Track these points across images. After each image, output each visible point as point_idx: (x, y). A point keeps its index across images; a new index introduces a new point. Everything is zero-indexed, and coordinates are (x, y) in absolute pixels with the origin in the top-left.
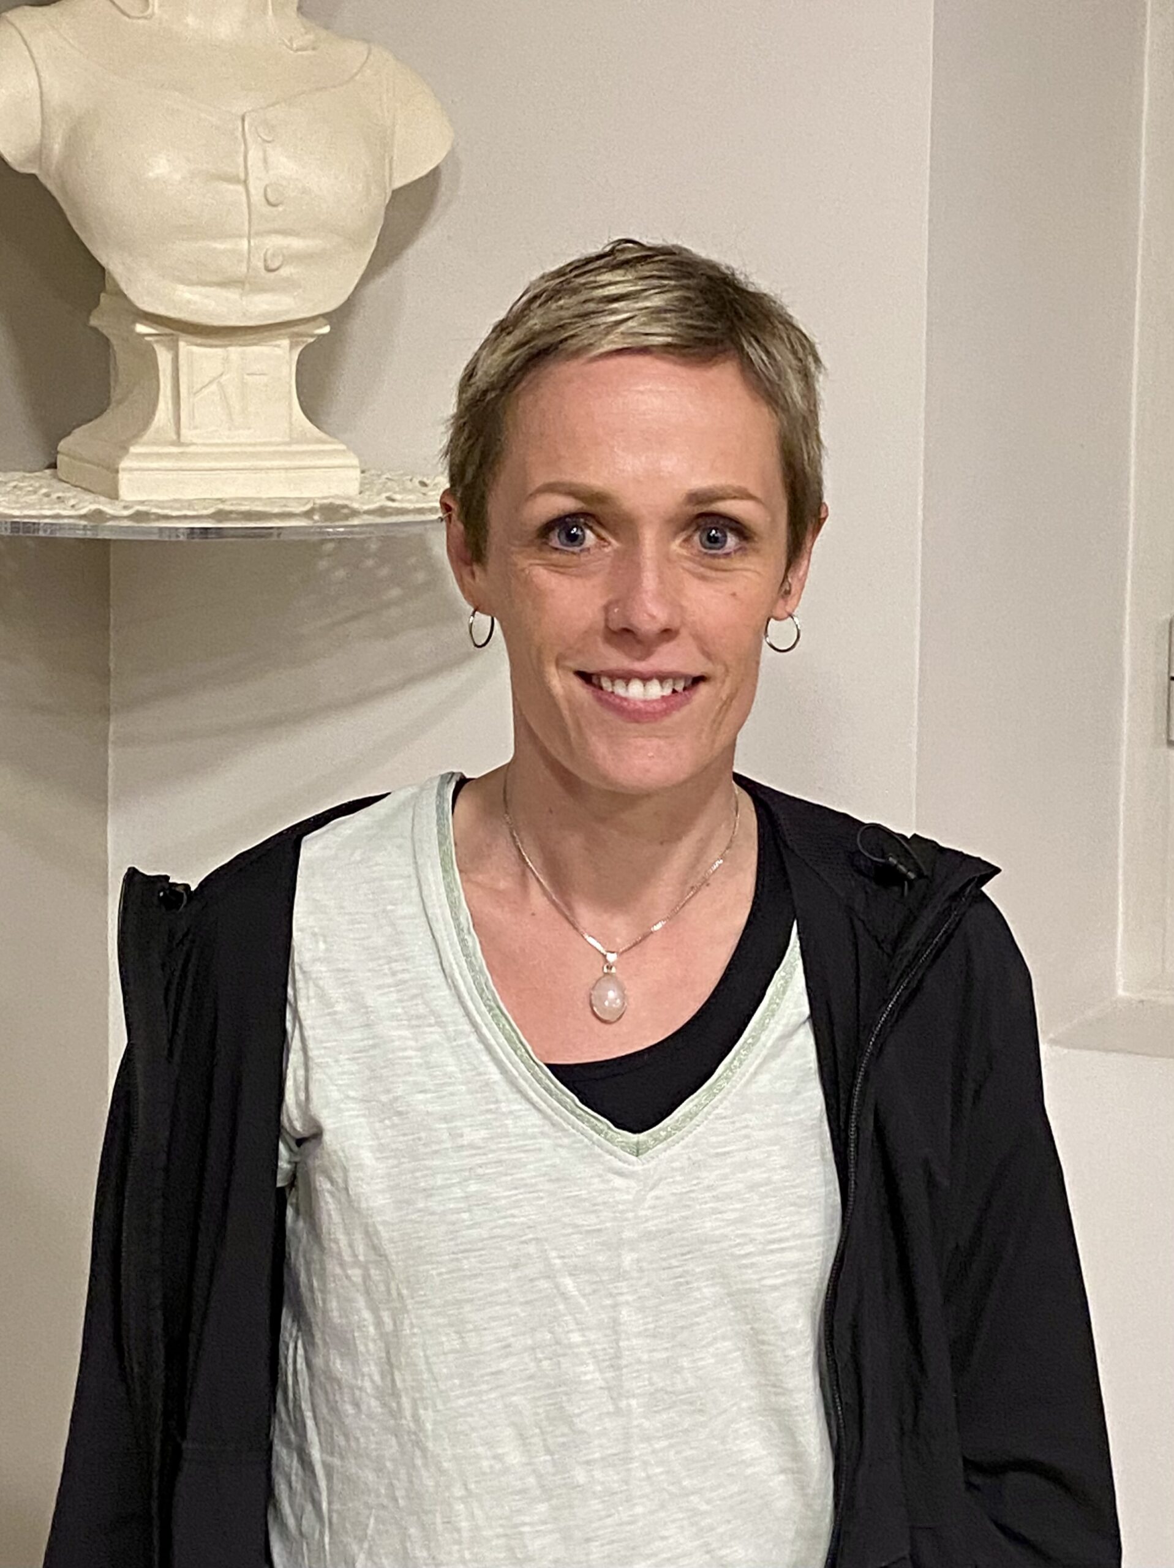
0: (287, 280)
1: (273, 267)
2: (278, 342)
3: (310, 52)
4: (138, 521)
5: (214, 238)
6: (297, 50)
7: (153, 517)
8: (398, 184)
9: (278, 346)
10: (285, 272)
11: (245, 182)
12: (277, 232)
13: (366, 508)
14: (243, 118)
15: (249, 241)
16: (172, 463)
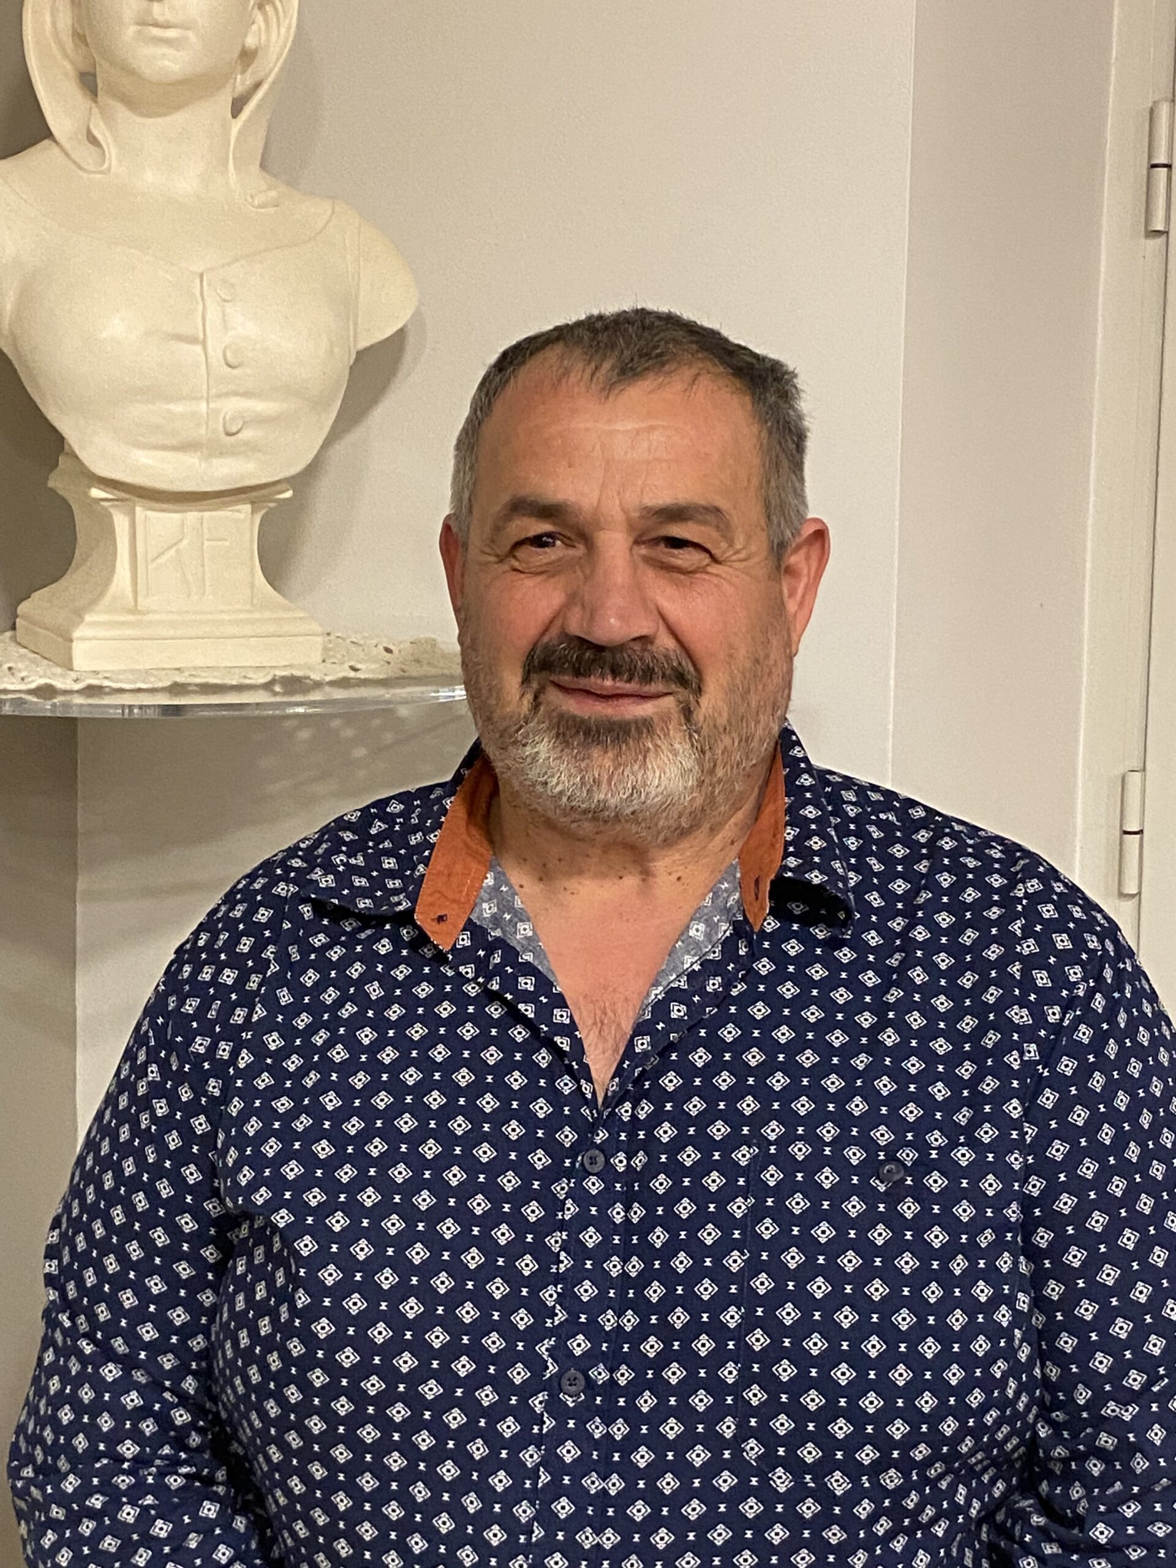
0: (246, 443)
1: (234, 430)
2: (239, 507)
3: (272, 210)
4: (89, 696)
5: (170, 399)
6: (260, 207)
7: (107, 690)
8: (363, 344)
9: (239, 511)
10: (247, 434)
11: (204, 343)
12: (236, 394)
13: (328, 679)
14: (201, 276)
15: (208, 403)
16: (129, 632)
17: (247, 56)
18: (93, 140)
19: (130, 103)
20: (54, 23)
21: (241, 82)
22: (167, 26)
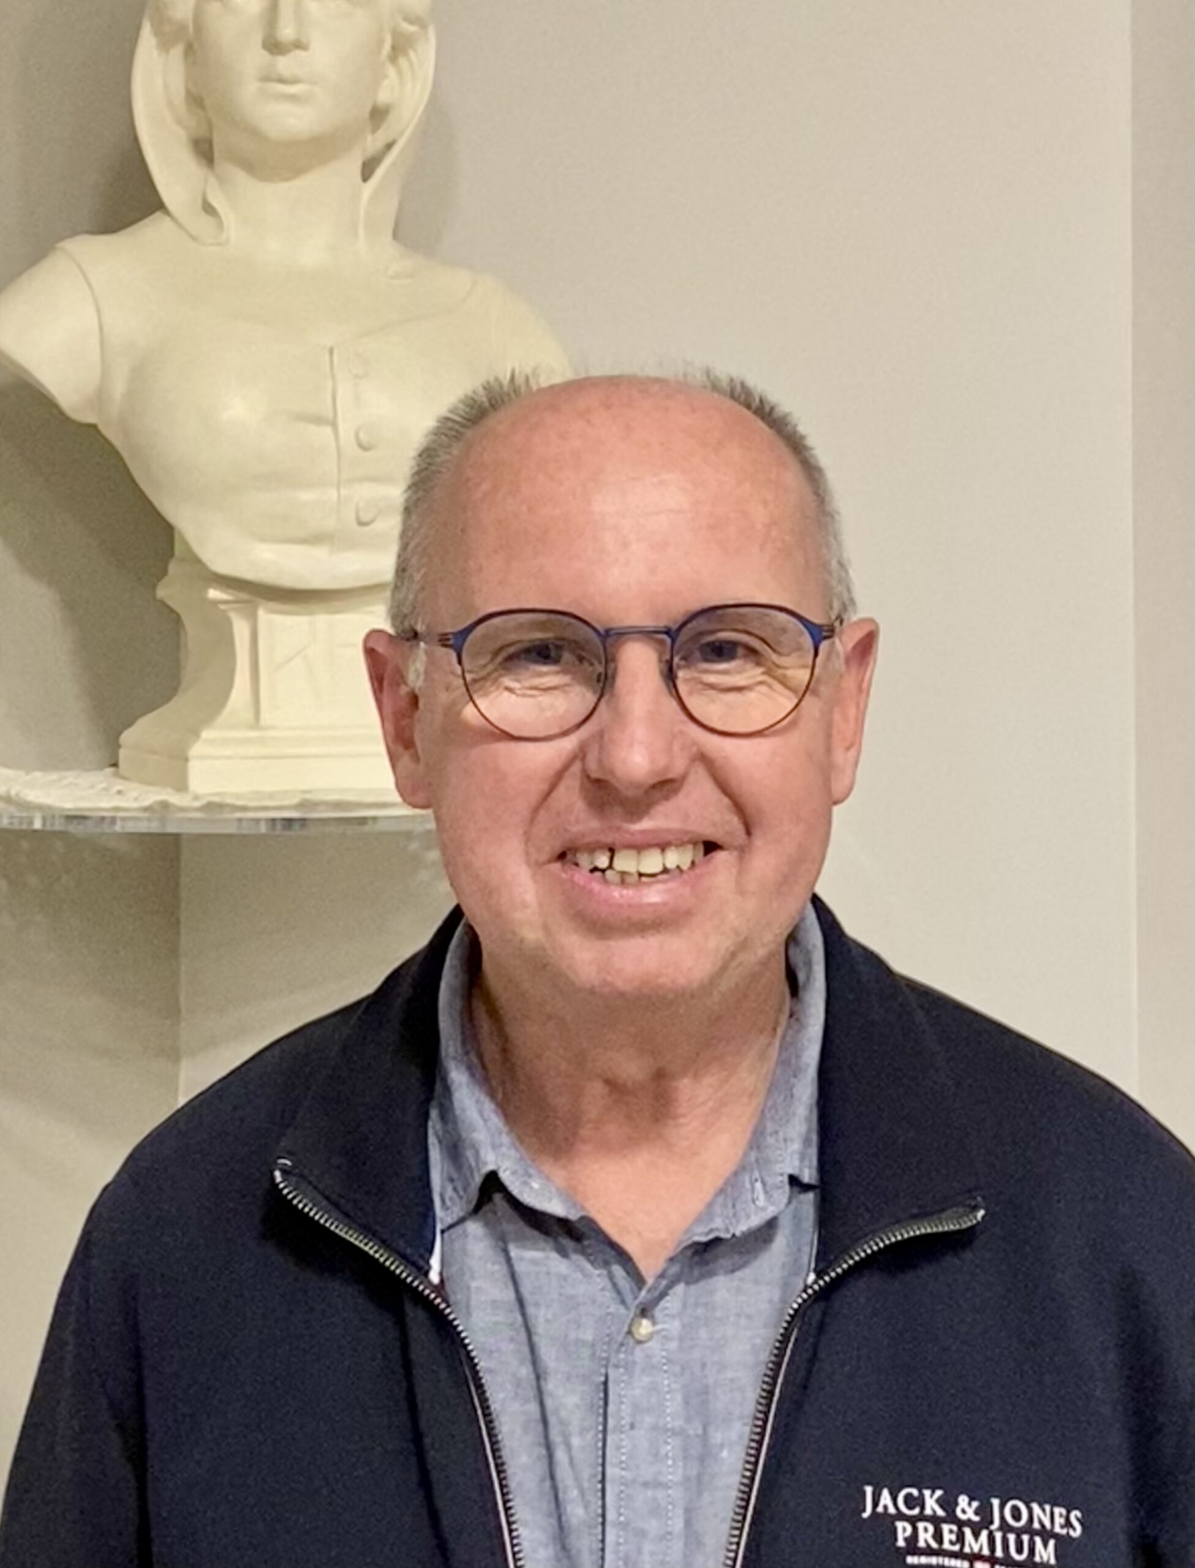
0: (381, 535)
1: (366, 519)
3: (407, 281)
4: (210, 813)
5: (297, 486)
6: (393, 277)
7: (227, 809)
10: (379, 526)
11: (334, 425)
12: (369, 482)
14: (331, 351)
15: (338, 490)
16: (252, 750)
17: (378, 115)
18: (208, 209)
19: (250, 167)
20: (166, 86)
21: (372, 143)
22: (294, 81)
